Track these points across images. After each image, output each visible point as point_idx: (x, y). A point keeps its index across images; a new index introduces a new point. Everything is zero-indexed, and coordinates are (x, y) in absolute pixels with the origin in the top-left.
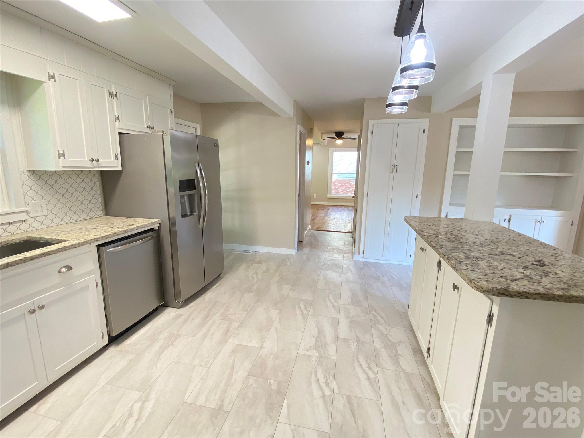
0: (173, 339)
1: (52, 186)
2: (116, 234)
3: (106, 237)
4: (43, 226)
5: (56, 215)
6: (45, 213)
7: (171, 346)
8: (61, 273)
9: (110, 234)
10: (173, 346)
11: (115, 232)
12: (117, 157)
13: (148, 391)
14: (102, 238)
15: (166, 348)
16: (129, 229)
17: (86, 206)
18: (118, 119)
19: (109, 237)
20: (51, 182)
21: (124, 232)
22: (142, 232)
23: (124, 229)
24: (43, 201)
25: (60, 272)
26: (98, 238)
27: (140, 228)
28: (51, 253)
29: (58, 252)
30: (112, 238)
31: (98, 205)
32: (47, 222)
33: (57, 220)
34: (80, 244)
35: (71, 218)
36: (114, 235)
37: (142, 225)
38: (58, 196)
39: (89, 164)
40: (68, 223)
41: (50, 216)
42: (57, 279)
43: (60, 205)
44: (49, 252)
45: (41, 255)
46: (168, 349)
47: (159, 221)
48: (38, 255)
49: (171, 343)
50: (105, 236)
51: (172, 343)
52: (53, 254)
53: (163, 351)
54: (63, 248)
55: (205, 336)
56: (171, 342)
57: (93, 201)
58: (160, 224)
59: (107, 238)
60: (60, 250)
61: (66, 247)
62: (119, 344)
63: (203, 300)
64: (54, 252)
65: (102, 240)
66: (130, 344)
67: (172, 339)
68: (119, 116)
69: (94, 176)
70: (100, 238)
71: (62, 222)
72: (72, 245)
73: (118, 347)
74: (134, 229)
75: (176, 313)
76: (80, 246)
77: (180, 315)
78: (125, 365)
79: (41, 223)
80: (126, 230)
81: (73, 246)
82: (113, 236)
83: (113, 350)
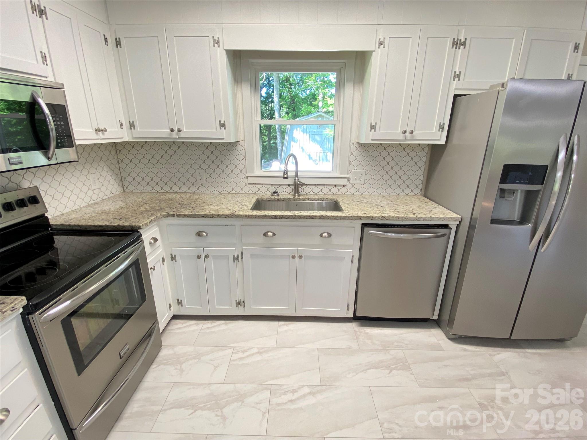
0: (400, 366)
1: (375, 158)
2: (384, 218)
3: (372, 218)
4: (358, 193)
5: (371, 186)
6: (362, 182)
7: (388, 371)
8: (321, 237)
9: (377, 217)
10: (390, 372)
11: (384, 216)
12: (442, 127)
13: (324, 387)
14: (366, 218)
15: (382, 367)
16: (404, 217)
17: (404, 182)
18: (458, 76)
19: (375, 220)
20: (375, 153)
21: (396, 219)
22: (428, 225)
23: (398, 216)
24: (363, 171)
25: (321, 235)
26: (361, 217)
27: (422, 219)
28: (315, 217)
29: (320, 218)
30: (378, 221)
31: (418, 182)
32: (362, 190)
33: (371, 190)
34: (341, 218)
35: (385, 190)
36: (382, 219)
37: (426, 217)
38: (378, 168)
39: (401, 137)
40: (380, 195)
41: (366, 186)
42: (318, 240)
43: (377, 177)
44: (313, 216)
45: (307, 217)
46: (383, 370)
47: (457, 218)
48: (304, 216)
49: (392, 368)
50: (370, 217)
51: (394, 369)
52: (316, 219)
53: (376, 368)
54: (325, 216)
55: (431, 399)
56: (394, 366)
57: (413, 177)
58: (460, 222)
59: (371, 220)
60: (323, 217)
61: (328, 216)
62: (362, 325)
63: (490, 355)
64: (317, 218)
65: (366, 220)
66: (367, 333)
67: (398, 365)
68: (460, 72)
69: (423, 150)
70: (363, 218)
71: (375, 193)
72: (333, 216)
73: (358, 327)
74: (411, 219)
75: (440, 342)
76: (341, 219)
77: (440, 348)
78: (343, 348)
79: (356, 190)
80: (399, 217)
81: (335, 218)
82: (380, 220)
83: (353, 326)
